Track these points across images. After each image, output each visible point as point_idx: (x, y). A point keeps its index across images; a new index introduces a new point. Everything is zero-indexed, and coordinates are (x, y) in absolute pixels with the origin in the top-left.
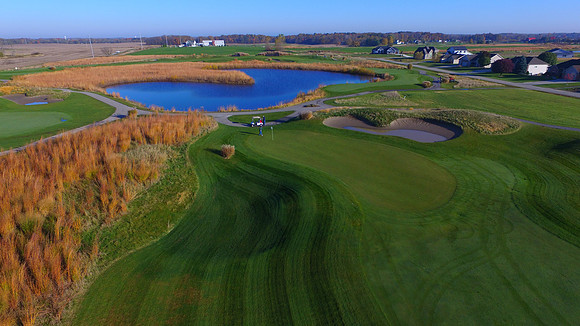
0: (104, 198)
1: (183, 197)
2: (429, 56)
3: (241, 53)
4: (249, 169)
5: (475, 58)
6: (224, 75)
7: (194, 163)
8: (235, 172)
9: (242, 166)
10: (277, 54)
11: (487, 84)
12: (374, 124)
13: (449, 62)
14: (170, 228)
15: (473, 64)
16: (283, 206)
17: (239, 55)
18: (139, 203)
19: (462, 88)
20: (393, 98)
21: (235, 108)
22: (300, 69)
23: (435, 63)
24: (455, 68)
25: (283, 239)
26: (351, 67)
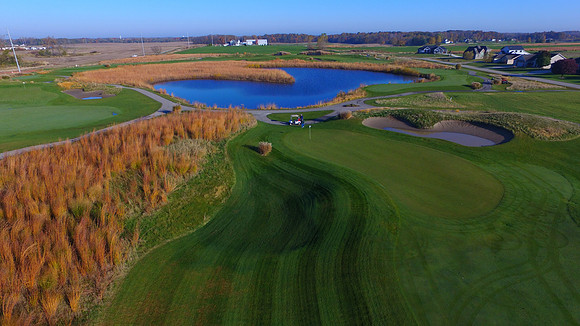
0: (147, 188)
1: (219, 191)
2: (480, 56)
3: (283, 52)
4: (285, 167)
5: (533, 59)
6: (265, 74)
7: (232, 159)
8: (272, 169)
9: (278, 163)
10: (319, 54)
11: (546, 86)
12: (415, 126)
13: (502, 62)
14: (206, 220)
15: (529, 65)
16: (317, 205)
17: (281, 54)
18: (178, 195)
19: (515, 90)
20: (438, 99)
21: (274, 106)
22: (341, 68)
23: (485, 63)
24: (510, 68)
25: (315, 238)
26: (394, 67)
